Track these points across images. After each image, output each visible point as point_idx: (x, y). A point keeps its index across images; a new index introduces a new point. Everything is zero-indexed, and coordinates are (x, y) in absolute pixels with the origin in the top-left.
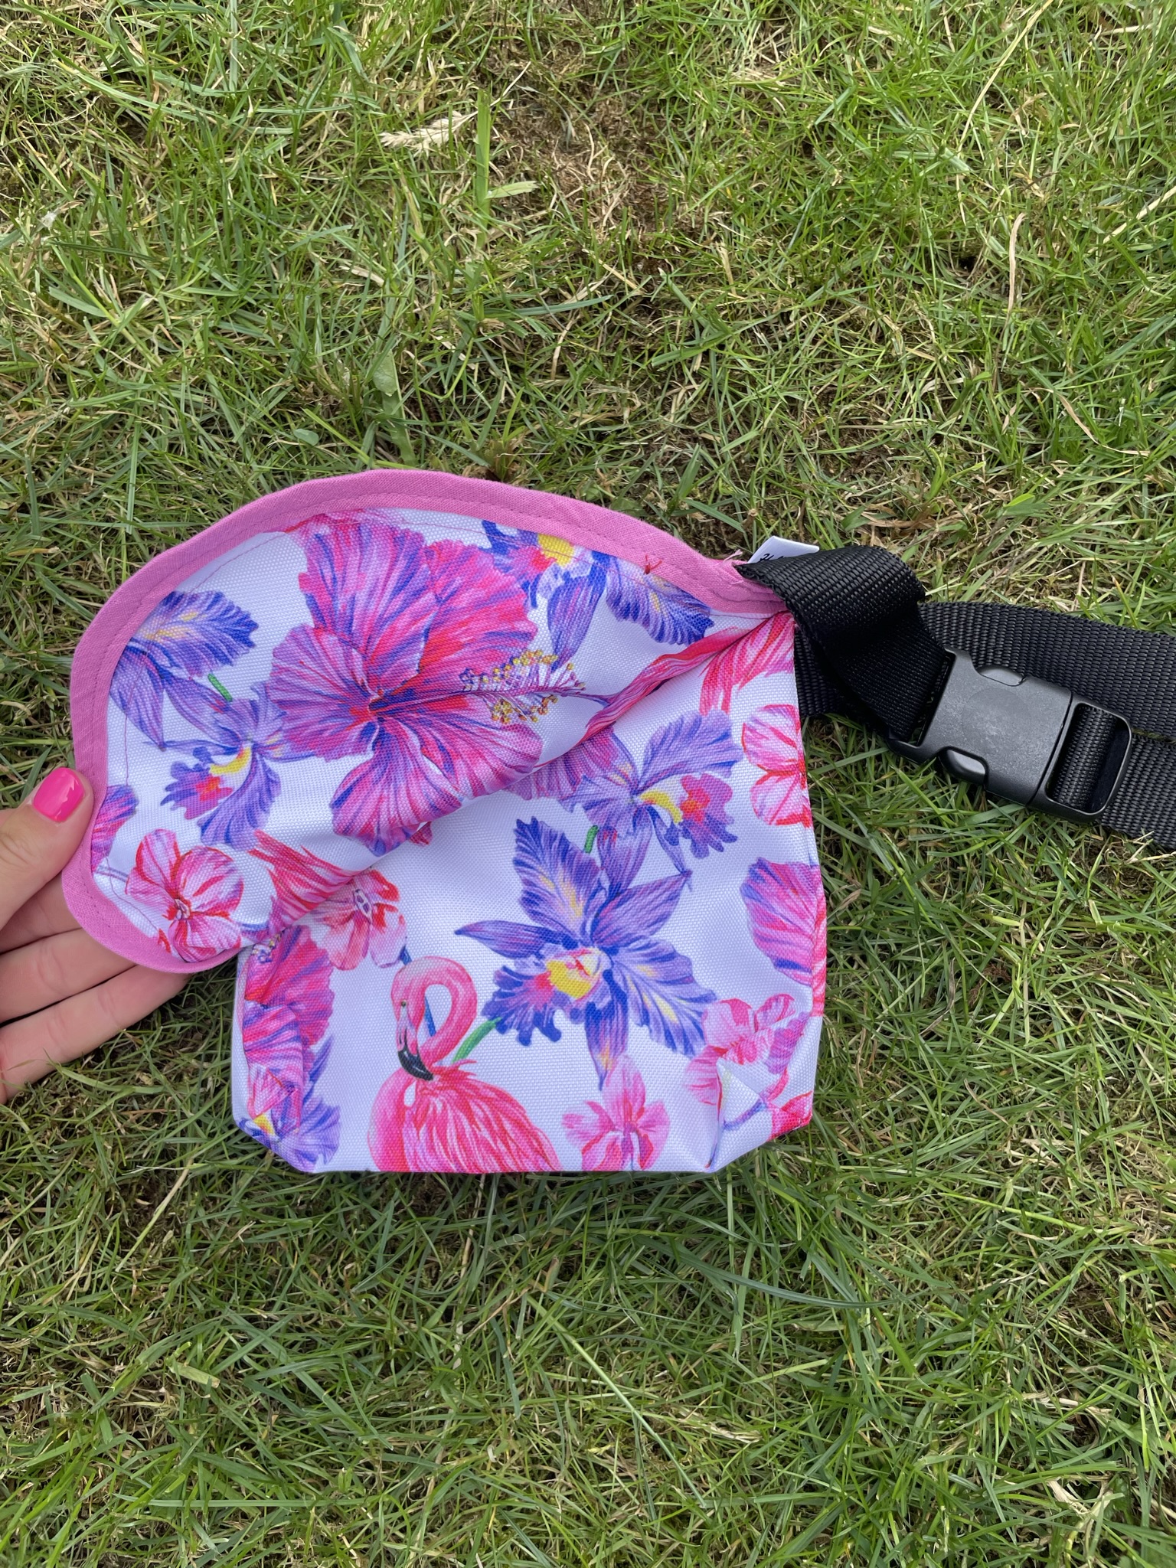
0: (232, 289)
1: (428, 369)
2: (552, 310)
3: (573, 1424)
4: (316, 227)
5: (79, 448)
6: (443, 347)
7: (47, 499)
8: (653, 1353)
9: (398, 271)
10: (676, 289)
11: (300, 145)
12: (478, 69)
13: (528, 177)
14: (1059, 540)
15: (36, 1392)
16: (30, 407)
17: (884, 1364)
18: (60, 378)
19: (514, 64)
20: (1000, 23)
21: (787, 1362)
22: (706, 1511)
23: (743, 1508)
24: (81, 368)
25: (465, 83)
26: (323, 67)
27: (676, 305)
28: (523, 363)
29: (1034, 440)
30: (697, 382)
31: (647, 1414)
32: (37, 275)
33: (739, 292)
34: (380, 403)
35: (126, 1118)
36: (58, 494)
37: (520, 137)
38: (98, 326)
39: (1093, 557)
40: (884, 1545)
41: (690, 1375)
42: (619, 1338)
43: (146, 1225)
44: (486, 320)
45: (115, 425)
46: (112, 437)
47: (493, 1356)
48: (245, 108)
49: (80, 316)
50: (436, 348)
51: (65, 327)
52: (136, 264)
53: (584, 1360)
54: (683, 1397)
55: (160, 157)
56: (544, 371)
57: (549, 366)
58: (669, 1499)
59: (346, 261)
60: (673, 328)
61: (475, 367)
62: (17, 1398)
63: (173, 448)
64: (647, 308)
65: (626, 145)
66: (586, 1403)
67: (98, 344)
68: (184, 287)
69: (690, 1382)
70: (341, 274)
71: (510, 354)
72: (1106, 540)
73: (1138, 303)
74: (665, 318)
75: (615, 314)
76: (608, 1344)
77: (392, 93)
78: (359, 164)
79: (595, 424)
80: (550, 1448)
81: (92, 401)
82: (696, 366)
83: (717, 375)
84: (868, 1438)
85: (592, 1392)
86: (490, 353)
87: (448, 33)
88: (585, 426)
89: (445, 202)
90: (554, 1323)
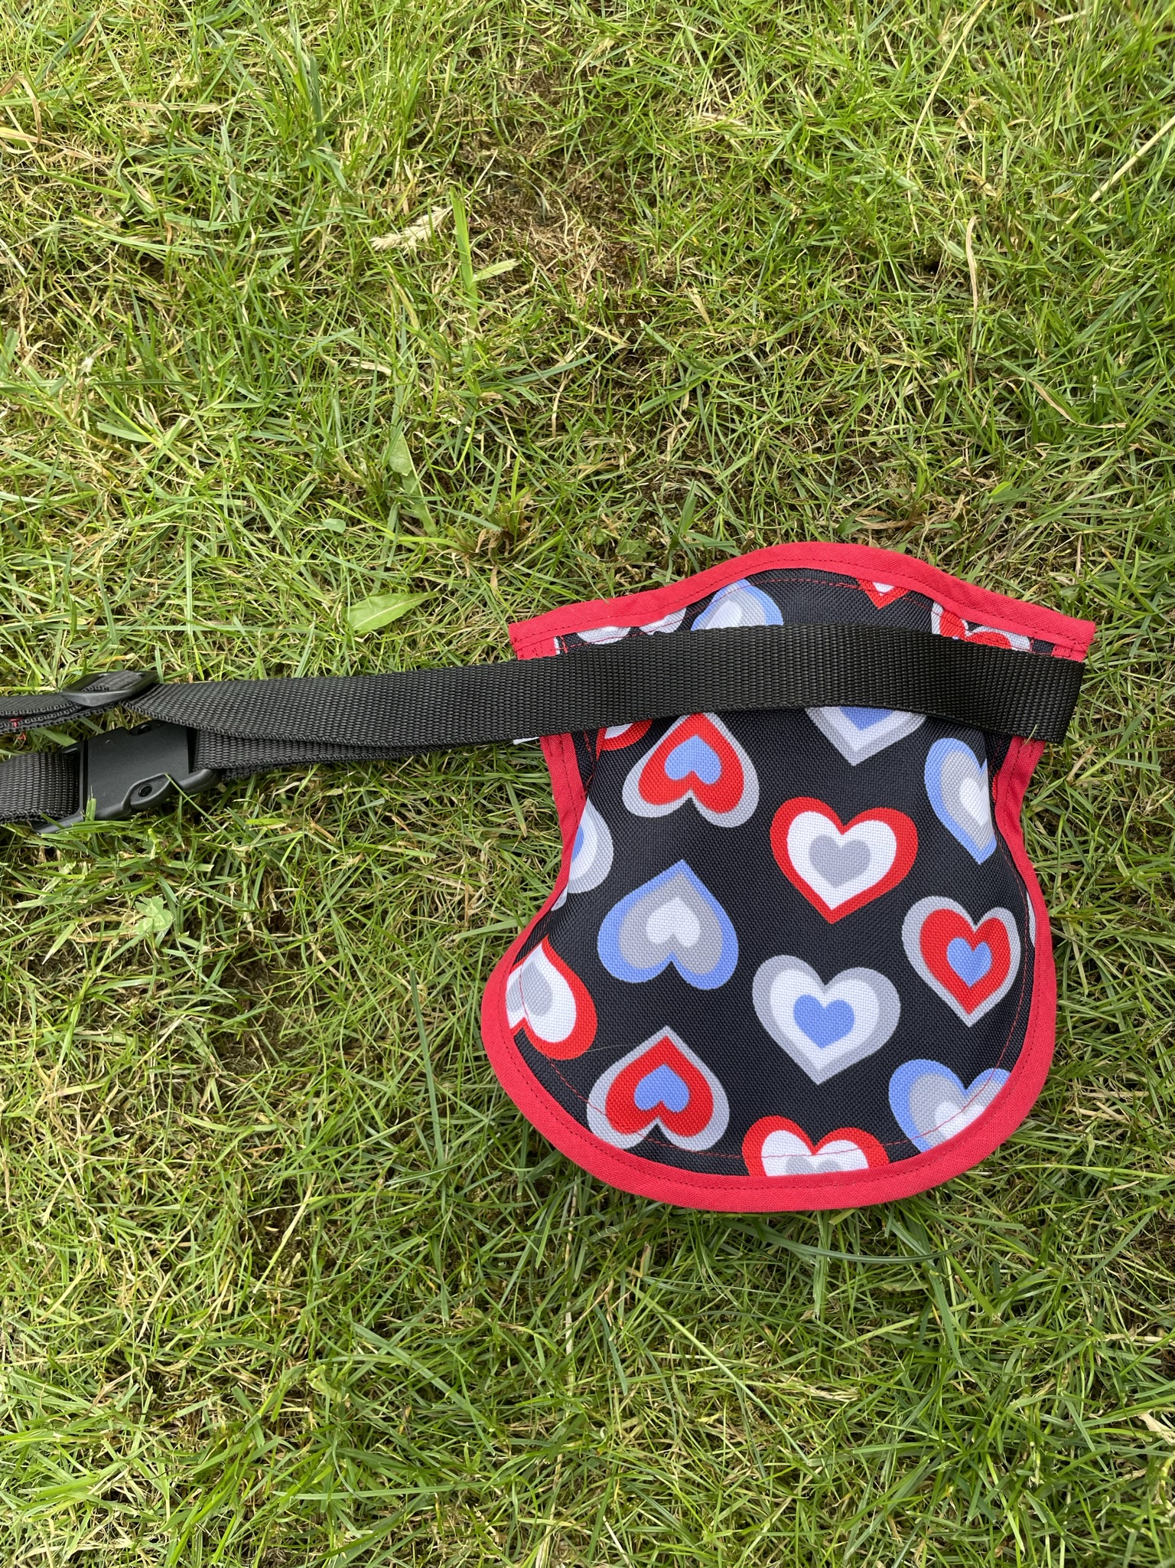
0: (257, 401)
1: (439, 446)
2: (544, 375)
3: (680, 1397)
4: (325, 332)
5: (141, 562)
6: (450, 424)
7: (119, 611)
8: (749, 1326)
9: (403, 360)
10: (657, 337)
11: (302, 259)
12: (453, 164)
13: (509, 255)
14: (1052, 517)
15: (196, 1406)
16: (95, 531)
17: (971, 1318)
18: (117, 500)
19: (485, 153)
20: (937, 35)
21: (877, 1324)
22: (814, 1468)
23: (850, 1464)
24: (134, 490)
25: (442, 179)
26: (312, 186)
27: (661, 351)
28: (526, 427)
29: (1016, 426)
30: (688, 420)
31: (750, 1382)
32: (85, 414)
33: (715, 331)
34: (400, 483)
35: (250, 1156)
36: (129, 604)
37: (500, 218)
38: (145, 450)
39: (1090, 530)
40: (984, 1486)
41: (787, 1343)
42: (717, 1314)
43: (276, 1249)
44: (484, 395)
45: (169, 537)
46: (169, 547)
47: (601, 1340)
48: (248, 235)
49: (127, 444)
50: (444, 426)
51: (117, 457)
52: (172, 391)
53: (686, 1338)
54: (782, 1364)
55: (181, 289)
56: (545, 431)
57: (550, 426)
58: (780, 1459)
59: (355, 359)
60: (659, 373)
61: (481, 437)
62: (180, 1413)
63: (222, 549)
64: (634, 358)
65: (599, 209)
66: (692, 1377)
67: (146, 467)
68: (215, 404)
69: (787, 1350)
70: (353, 371)
71: (512, 420)
72: (1099, 511)
73: (1102, 281)
74: (650, 366)
75: (603, 368)
76: (706, 1322)
77: (376, 200)
78: (356, 268)
79: (597, 473)
80: (664, 1422)
81: (145, 519)
82: (685, 406)
83: (704, 411)
84: (961, 1388)
85: (698, 1367)
86: (494, 423)
87: (422, 135)
88: (588, 477)
89: (438, 292)
90: (653, 1305)
